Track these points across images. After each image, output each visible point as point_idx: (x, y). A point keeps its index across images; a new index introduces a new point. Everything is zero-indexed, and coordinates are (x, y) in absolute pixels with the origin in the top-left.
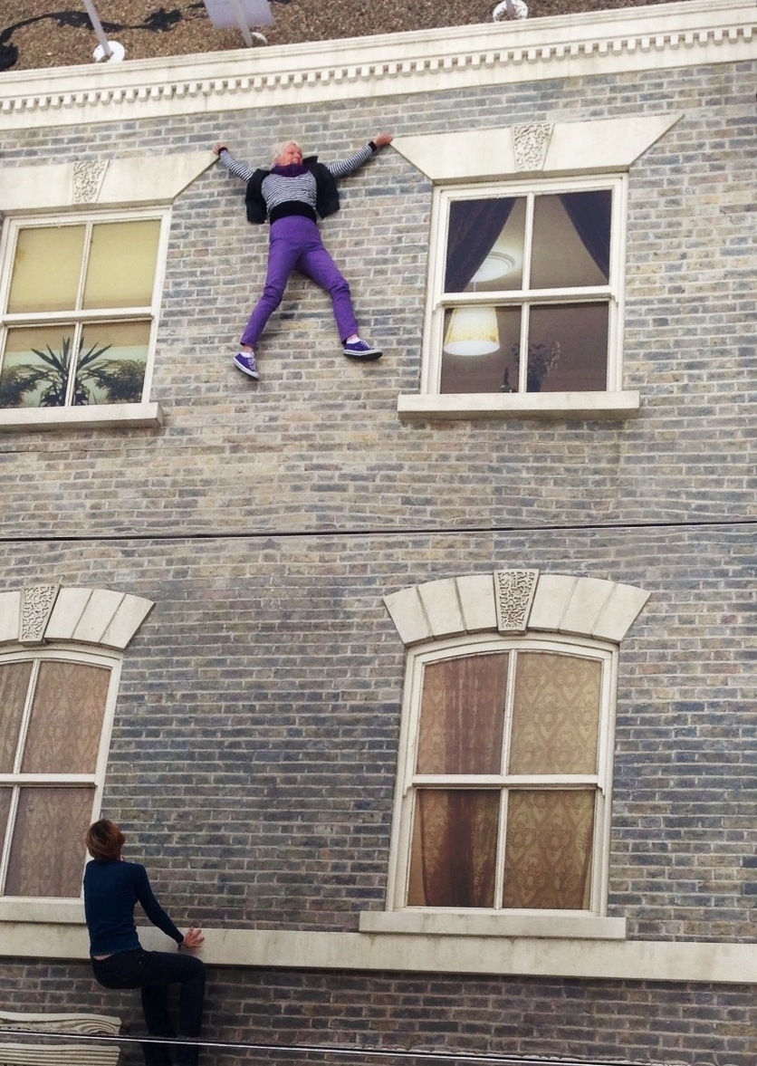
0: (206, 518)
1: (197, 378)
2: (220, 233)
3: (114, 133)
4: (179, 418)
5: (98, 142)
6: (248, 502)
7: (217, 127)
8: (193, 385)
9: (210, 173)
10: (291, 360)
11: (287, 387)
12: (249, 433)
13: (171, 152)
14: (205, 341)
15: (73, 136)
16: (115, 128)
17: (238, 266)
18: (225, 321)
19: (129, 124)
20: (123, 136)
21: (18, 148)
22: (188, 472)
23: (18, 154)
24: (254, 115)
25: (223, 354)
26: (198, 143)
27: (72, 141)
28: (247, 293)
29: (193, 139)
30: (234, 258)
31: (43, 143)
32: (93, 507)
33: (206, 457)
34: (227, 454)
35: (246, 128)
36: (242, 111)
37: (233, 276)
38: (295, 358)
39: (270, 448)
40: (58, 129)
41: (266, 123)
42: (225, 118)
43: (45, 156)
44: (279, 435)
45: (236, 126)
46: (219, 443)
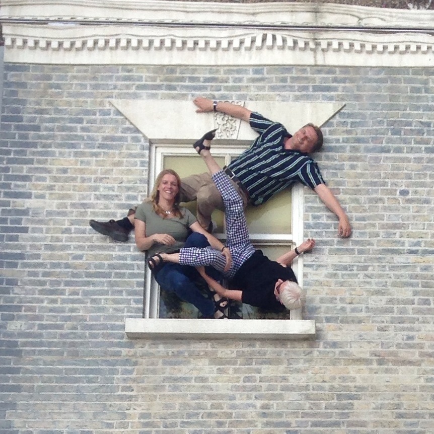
1: (342, 300)
2: (349, 176)
3: (245, 77)
4: (331, 333)
5: (231, 84)
6: (398, 406)
7: (335, 80)
8: (339, 305)
9: (334, 121)
10: (420, 288)
11: (419, 311)
12: (391, 349)
13: (297, 98)
14: (345, 268)
15: (208, 76)
16: (246, 72)
17: (367, 206)
18: (361, 252)
19: (258, 69)
20: (253, 80)
21: (158, 82)
22: (344, 379)
23: (158, 87)
24: (366, 73)
25: (362, 280)
26: (320, 93)
27: (207, 80)
28: (377, 230)
29: (316, 89)
30: (363, 198)
31: (182, 79)
32: (263, 407)
33: (356, 367)
34: (375, 366)
35: (361, 83)
36: (357, 69)
37: (364, 214)
38: (423, 286)
39: (410, 363)
40: (195, 68)
41: (377, 81)
42: (341, 72)
43: (184, 92)
44: (417, 352)
45: (352, 81)
46: (367, 356)
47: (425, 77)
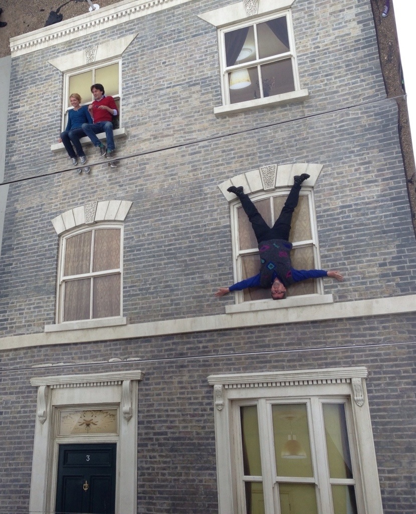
0: (149, 173)
1: (138, 116)
2: (140, 63)
3: (98, 35)
5: (93, 40)
8: (137, 119)
9: (134, 42)
10: (172, 103)
11: (172, 113)
13: (119, 38)
15: (84, 40)
16: (99, 33)
17: (148, 73)
18: (146, 93)
19: (103, 31)
20: (102, 36)
21: (66, 48)
23: (66, 50)
25: (146, 105)
26: (128, 32)
27: (84, 42)
29: (126, 31)
30: (146, 70)
31: (74, 44)
32: (109, 177)
33: (144, 143)
34: (152, 140)
35: (145, 23)
36: (143, 17)
37: (147, 77)
39: (169, 136)
40: (79, 38)
41: (152, 20)
42: (137, 21)
43: (75, 49)
44: (172, 130)
45: (141, 23)
46: (149, 137)
47: (173, 11)
